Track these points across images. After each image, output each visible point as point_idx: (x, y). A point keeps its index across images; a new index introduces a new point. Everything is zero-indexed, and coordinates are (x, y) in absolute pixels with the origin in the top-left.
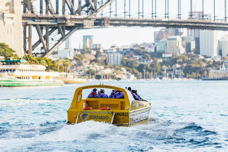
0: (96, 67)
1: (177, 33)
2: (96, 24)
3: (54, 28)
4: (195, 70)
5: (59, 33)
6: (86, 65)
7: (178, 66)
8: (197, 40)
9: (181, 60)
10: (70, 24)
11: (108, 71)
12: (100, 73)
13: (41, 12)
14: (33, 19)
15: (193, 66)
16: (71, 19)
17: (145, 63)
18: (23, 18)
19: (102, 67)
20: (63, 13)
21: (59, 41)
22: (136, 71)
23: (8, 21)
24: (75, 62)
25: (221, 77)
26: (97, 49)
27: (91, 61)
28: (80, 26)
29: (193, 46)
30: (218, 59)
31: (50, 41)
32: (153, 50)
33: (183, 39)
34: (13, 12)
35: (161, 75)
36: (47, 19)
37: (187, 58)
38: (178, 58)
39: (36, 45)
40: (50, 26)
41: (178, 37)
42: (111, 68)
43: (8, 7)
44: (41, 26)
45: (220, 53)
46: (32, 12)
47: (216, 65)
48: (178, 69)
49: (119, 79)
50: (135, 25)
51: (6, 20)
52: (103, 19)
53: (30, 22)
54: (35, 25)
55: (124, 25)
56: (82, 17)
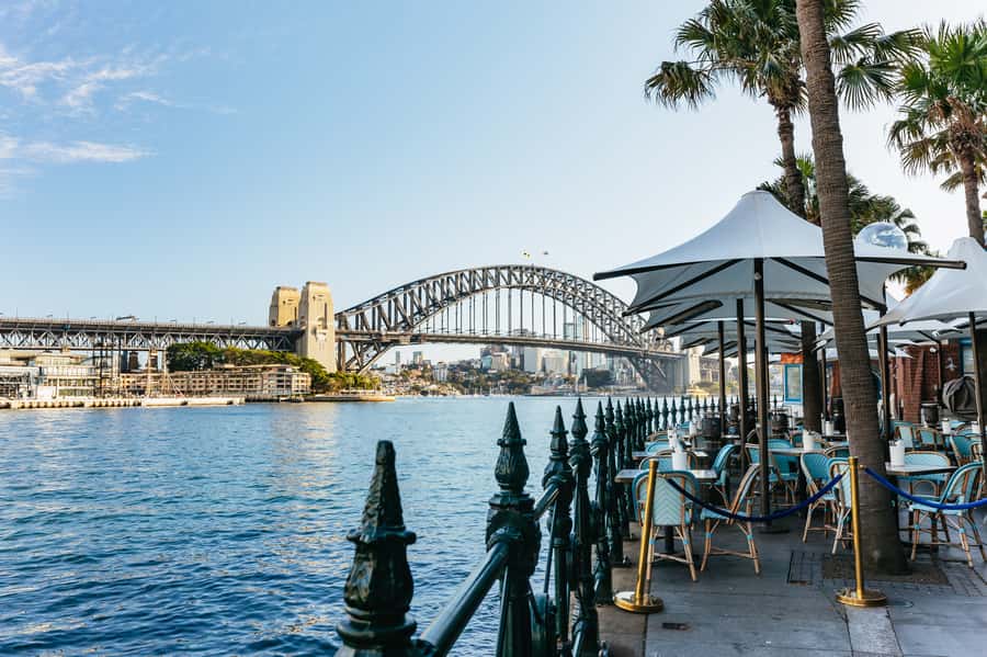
0: (422, 383)
1: (503, 350)
2: (412, 340)
3: (369, 344)
4: (519, 386)
5: (375, 349)
6: (412, 381)
7: (503, 382)
8: (522, 357)
9: (505, 376)
10: (385, 340)
11: (434, 387)
12: (425, 389)
13: (357, 328)
14: (347, 334)
15: (518, 381)
16: (387, 335)
17: (471, 379)
18: (337, 333)
19: (428, 383)
20: (379, 329)
21: (374, 357)
22: (461, 386)
23: (320, 337)
24: (401, 378)
25: (542, 393)
26: (425, 366)
27: (418, 377)
28: (396, 342)
29: (518, 362)
30: (542, 375)
31: (365, 357)
32: (479, 366)
33: (508, 356)
34: (325, 327)
35: (486, 391)
36: (362, 334)
37: (512, 375)
38: (503, 374)
39: (351, 361)
40: (365, 342)
41: (503, 354)
42: (437, 384)
43: (320, 323)
44: (357, 342)
45: (544, 369)
46: (347, 328)
47: (540, 381)
48: (502, 385)
49: (445, 395)
50: (452, 341)
51: (318, 335)
52: (419, 335)
53: (343, 337)
54: (350, 341)
55: (441, 341)
56: (397, 333)
